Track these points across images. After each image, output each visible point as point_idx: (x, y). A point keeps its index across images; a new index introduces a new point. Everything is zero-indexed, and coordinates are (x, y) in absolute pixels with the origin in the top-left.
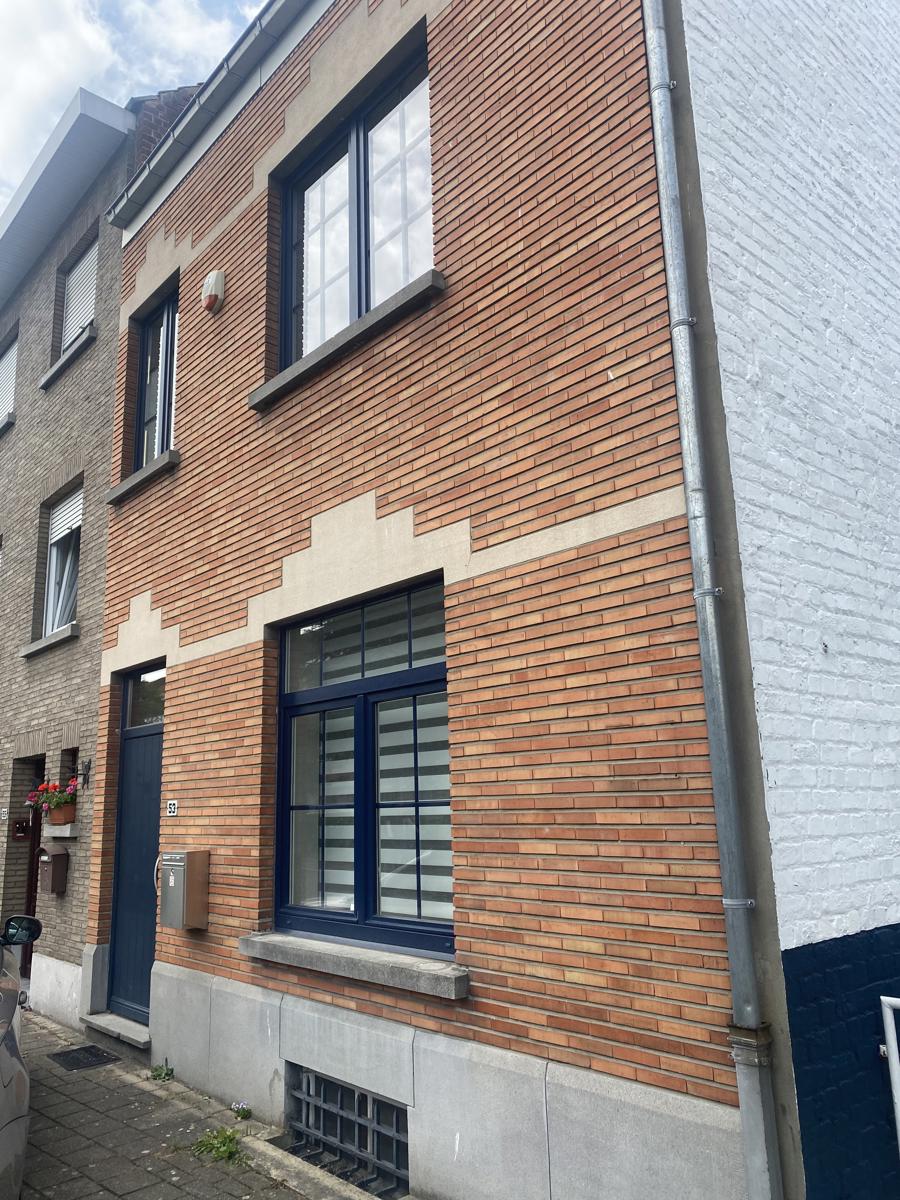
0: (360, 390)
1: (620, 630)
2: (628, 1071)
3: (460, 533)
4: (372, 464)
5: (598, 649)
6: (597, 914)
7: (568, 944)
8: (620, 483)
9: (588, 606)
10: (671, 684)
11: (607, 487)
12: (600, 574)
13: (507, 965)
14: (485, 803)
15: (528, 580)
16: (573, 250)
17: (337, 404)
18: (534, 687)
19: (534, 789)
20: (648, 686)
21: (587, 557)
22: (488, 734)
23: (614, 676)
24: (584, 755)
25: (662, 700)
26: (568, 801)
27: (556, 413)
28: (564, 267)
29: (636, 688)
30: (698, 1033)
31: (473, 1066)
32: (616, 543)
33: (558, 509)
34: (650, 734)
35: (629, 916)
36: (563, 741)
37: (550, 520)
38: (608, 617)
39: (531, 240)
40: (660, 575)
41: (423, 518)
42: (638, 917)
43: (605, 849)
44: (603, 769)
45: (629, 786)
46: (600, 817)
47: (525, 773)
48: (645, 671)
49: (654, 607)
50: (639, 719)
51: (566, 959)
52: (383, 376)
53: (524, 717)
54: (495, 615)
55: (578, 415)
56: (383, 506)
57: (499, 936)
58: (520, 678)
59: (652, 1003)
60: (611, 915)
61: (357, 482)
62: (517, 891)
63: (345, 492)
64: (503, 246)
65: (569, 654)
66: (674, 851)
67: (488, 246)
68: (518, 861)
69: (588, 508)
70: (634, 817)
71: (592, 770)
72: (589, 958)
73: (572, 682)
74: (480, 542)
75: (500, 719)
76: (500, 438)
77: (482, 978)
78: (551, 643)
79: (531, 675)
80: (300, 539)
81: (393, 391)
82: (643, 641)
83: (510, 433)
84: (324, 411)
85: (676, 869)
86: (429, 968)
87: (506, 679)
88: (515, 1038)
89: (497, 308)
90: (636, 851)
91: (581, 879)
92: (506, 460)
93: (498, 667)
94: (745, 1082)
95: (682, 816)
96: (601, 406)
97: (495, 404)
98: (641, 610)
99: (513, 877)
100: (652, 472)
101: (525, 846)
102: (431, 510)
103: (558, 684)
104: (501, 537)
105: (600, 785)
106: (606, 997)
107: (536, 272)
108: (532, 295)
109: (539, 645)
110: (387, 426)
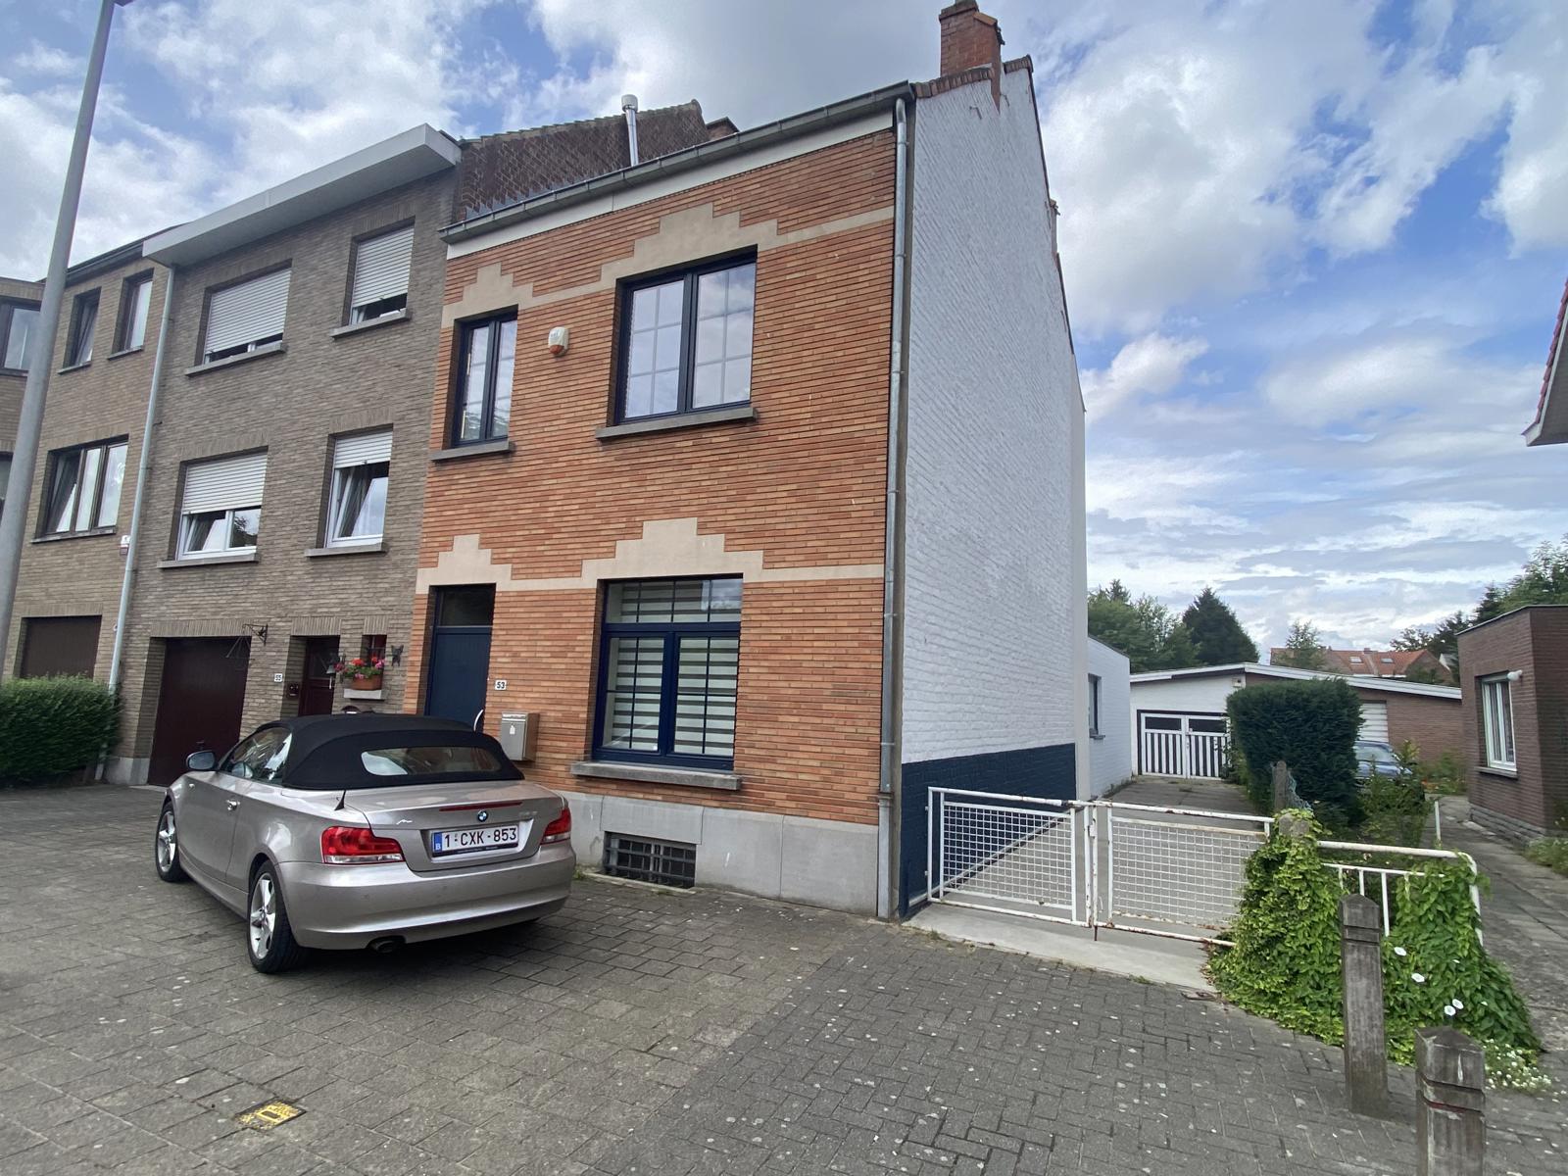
0: (690, 455)
1: (845, 623)
2: (826, 815)
3: (756, 557)
4: (696, 502)
5: (833, 631)
6: (818, 749)
7: (801, 762)
8: (853, 555)
9: (829, 610)
10: (867, 651)
11: (846, 555)
12: (838, 595)
13: (765, 773)
14: (760, 697)
15: (796, 591)
16: (838, 430)
17: (671, 457)
18: (794, 644)
19: (790, 692)
20: (857, 651)
21: (832, 585)
22: (766, 664)
23: (839, 644)
24: (820, 678)
25: (863, 658)
26: (809, 699)
27: (822, 510)
28: (834, 438)
29: (851, 651)
30: (863, 797)
31: (740, 821)
32: (848, 582)
33: (816, 559)
34: (855, 672)
35: (834, 750)
36: (809, 671)
37: (813, 563)
38: (839, 616)
39: (816, 415)
40: (869, 602)
41: (731, 543)
42: (840, 750)
43: (826, 721)
44: (829, 685)
45: (841, 694)
46: (825, 707)
47: (785, 684)
48: (856, 644)
49: (864, 616)
50: (850, 665)
51: (800, 769)
52: (709, 453)
53: (788, 657)
54: (775, 604)
55: (834, 516)
56: (702, 529)
57: (761, 760)
58: (788, 638)
59: (843, 787)
60: (825, 750)
61: (683, 509)
62: (775, 739)
63: (673, 512)
64: (798, 410)
65: (816, 631)
66: (859, 723)
67: (788, 406)
68: (777, 725)
69: (835, 562)
70: (842, 707)
71: (824, 685)
72: (812, 770)
73: (816, 644)
74: (768, 564)
75: (773, 657)
76: (787, 513)
77: (749, 780)
78: (807, 624)
79: (794, 637)
80: (633, 532)
81: (716, 464)
82: (857, 630)
83: (793, 513)
84: (659, 459)
85: (860, 730)
86: (717, 777)
87: (779, 637)
88: (768, 806)
89: (791, 443)
90: (841, 722)
91: (811, 734)
92: (789, 526)
93: (774, 631)
94: (883, 814)
95: (865, 708)
96: (847, 515)
97: (785, 494)
98: (857, 616)
99: (773, 732)
100: (870, 554)
101: (781, 718)
102: (738, 538)
103: (809, 644)
104: (783, 565)
105: (828, 692)
106: (819, 785)
107: (817, 433)
108: (813, 445)
109: (800, 624)
110: (709, 483)
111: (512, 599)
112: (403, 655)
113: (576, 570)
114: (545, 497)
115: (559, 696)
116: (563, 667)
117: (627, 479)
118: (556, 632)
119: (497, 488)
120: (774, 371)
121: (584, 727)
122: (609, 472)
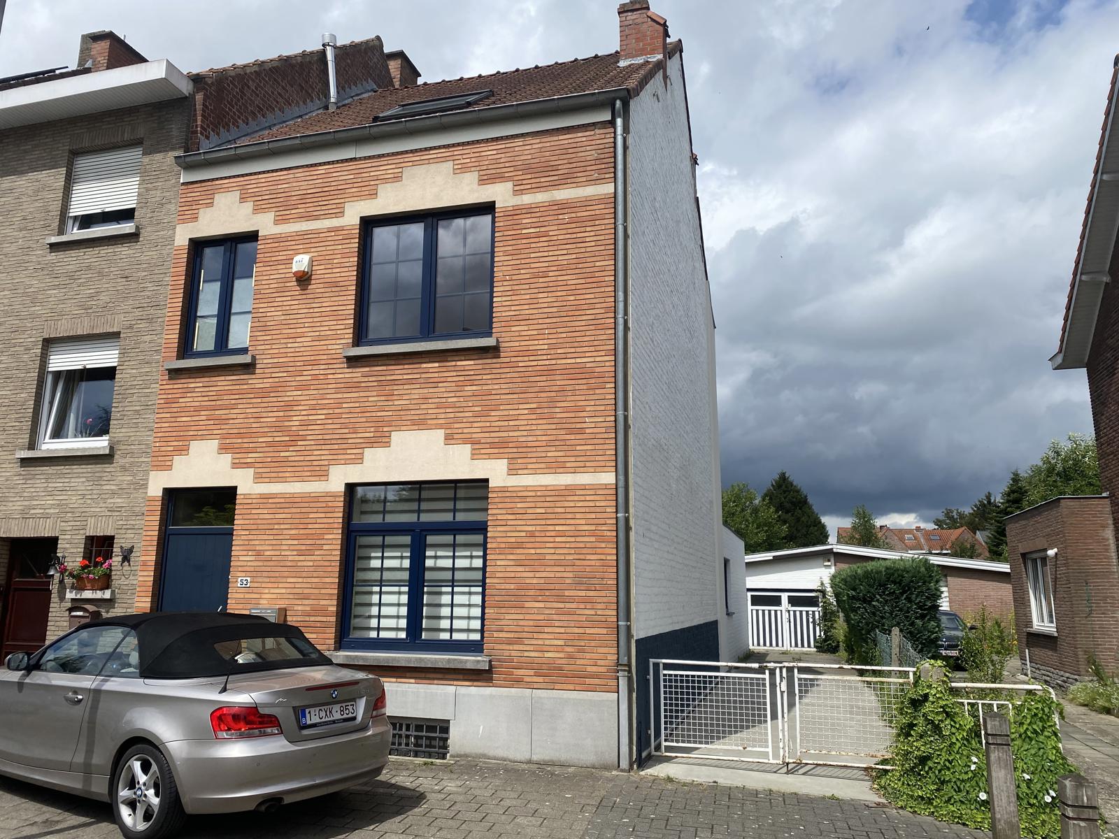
0: (436, 375)
1: (583, 522)
2: (571, 687)
3: (502, 465)
4: (443, 416)
5: (572, 528)
6: (562, 630)
7: (547, 642)
8: (588, 464)
9: (568, 510)
10: (603, 545)
11: (582, 464)
12: (576, 498)
13: (513, 653)
14: (507, 586)
15: (539, 494)
16: (573, 361)
17: (418, 376)
18: (538, 539)
19: (535, 581)
20: (593, 545)
21: (570, 490)
22: (512, 557)
23: (578, 539)
24: (562, 569)
25: (599, 551)
26: (552, 587)
27: (559, 426)
28: (568, 366)
29: (588, 545)
30: (603, 669)
31: (492, 696)
32: (584, 487)
33: (556, 467)
34: (593, 563)
35: (576, 630)
36: (552, 563)
37: (553, 471)
38: (578, 516)
39: (552, 347)
40: (603, 504)
41: (477, 452)
42: (581, 631)
43: (568, 605)
44: (571, 575)
45: (579, 583)
46: (567, 593)
47: (531, 575)
48: (593, 539)
49: (599, 515)
50: (588, 557)
51: (545, 648)
52: (455, 374)
53: (533, 551)
54: (519, 505)
55: (571, 431)
56: (449, 439)
57: (510, 642)
58: (532, 535)
59: (584, 662)
60: (569, 630)
61: (429, 422)
62: (521, 623)
63: (421, 424)
64: (536, 342)
65: (557, 528)
66: (599, 606)
67: (527, 338)
68: (524, 611)
69: (572, 470)
70: (583, 593)
71: (565, 575)
72: (558, 649)
73: (558, 539)
74: (512, 471)
75: (518, 551)
76: (528, 428)
77: (499, 660)
78: (549, 522)
79: (537, 534)
80: (381, 440)
81: (460, 384)
82: (593, 528)
83: (534, 427)
84: (405, 377)
85: (599, 613)
86: (469, 660)
87: (524, 534)
88: (517, 682)
89: (530, 369)
90: (582, 606)
91: (555, 617)
92: (530, 439)
93: (519, 528)
94: (623, 683)
95: (603, 593)
96: (581, 431)
97: (526, 412)
98: (593, 516)
99: (521, 617)
100: (603, 464)
101: (527, 605)
102: (480, 449)
103: (551, 539)
104: (526, 471)
105: (568, 581)
106: (563, 661)
107: (554, 362)
108: (550, 371)
109: (543, 522)
110: (455, 399)
111: (254, 501)
112: (133, 554)
113: (323, 475)
114: (289, 406)
115: (306, 591)
116: (311, 564)
117: (375, 393)
118: (302, 532)
119: (237, 397)
120: (513, 308)
121: (334, 619)
122: (356, 386)
